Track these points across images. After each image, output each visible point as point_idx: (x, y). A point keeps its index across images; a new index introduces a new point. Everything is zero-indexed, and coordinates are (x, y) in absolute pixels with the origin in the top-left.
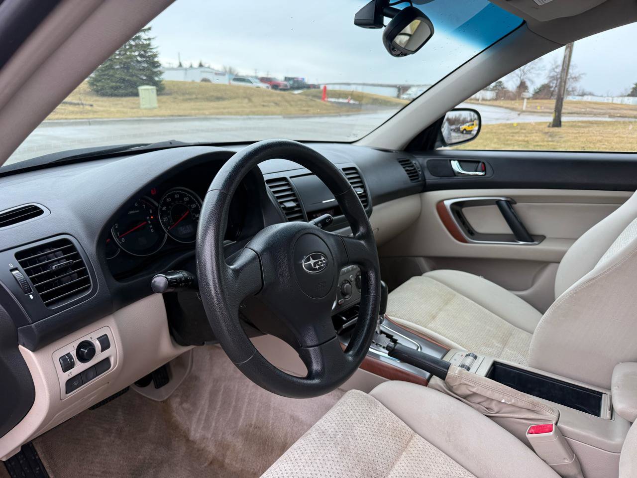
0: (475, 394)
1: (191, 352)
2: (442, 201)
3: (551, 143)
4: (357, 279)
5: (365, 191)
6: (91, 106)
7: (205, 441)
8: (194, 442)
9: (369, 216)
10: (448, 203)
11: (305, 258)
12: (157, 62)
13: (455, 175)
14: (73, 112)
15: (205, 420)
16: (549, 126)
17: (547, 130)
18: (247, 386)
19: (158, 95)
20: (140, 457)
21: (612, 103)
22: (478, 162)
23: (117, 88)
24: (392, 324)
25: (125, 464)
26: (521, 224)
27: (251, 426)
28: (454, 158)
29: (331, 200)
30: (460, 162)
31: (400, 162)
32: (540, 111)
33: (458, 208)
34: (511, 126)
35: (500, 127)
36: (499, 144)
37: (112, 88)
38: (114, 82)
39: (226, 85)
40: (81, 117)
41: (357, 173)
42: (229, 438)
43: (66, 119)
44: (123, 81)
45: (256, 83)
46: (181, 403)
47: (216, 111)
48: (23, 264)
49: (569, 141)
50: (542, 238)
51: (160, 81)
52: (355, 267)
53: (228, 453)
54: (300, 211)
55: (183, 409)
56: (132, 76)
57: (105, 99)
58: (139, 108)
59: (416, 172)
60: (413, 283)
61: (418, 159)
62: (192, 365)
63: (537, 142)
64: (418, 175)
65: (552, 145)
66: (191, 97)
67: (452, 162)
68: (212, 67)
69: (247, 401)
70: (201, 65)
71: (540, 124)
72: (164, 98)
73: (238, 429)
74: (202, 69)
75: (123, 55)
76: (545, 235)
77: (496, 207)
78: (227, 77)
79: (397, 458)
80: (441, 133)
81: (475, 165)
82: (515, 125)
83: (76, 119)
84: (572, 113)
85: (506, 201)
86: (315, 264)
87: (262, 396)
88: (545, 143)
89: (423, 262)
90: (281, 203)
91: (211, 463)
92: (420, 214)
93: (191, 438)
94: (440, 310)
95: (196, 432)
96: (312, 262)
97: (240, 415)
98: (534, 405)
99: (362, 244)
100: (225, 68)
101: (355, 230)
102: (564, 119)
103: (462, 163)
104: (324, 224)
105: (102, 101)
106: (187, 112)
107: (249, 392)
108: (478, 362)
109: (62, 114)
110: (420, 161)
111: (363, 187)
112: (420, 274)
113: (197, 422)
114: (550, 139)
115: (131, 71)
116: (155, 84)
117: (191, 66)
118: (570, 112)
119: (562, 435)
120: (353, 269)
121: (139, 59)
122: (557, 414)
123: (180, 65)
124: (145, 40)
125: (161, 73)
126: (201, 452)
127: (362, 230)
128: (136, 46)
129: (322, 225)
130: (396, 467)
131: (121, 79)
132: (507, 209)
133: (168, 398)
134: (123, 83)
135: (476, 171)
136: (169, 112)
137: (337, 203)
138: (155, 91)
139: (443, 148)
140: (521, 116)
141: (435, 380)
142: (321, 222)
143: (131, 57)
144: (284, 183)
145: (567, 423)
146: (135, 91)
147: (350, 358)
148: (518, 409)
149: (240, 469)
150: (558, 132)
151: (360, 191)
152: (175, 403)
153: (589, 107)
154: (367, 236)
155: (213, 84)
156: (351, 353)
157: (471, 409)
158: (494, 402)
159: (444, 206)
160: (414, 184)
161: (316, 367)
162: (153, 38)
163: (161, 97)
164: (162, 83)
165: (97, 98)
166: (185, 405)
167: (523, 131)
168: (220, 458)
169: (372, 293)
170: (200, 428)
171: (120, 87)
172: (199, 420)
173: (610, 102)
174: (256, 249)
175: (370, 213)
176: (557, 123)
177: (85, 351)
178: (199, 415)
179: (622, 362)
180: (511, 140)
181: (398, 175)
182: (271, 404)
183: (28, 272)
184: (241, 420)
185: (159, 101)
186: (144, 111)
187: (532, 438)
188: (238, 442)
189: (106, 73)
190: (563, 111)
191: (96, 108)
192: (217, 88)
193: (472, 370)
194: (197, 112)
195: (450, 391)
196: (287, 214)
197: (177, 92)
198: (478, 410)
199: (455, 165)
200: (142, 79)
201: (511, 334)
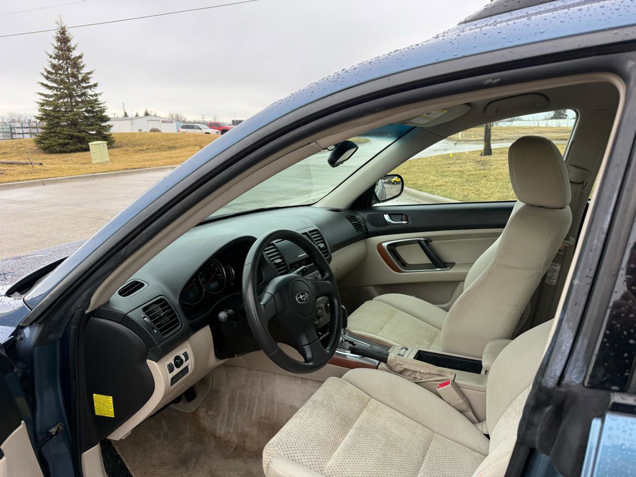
0: (406, 370)
1: (211, 373)
2: (381, 243)
3: (482, 172)
4: (326, 306)
5: (325, 245)
6: (41, 164)
7: (229, 434)
8: (220, 437)
9: (329, 263)
10: (385, 245)
11: (297, 295)
12: (105, 117)
13: (388, 225)
14: (22, 173)
15: (227, 420)
16: (481, 155)
17: (480, 158)
18: (256, 390)
19: (109, 148)
20: (183, 451)
21: (538, 127)
22: (403, 214)
23: (65, 145)
24: (352, 334)
25: (174, 456)
26: (436, 256)
27: (261, 418)
28: (386, 212)
29: (304, 254)
30: (389, 215)
31: (348, 218)
32: (475, 139)
33: (392, 248)
34: (447, 157)
35: (438, 159)
36: (437, 177)
37: (60, 144)
38: (62, 139)
39: (174, 134)
40: (33, 177)
41: (319, 233)
42: (247, 429)
43: (19, 181)
44: (72, 137)
45: (205, 128)
46: (207, 411)
47: (170, 160)
48: (148, 314)
49: (498, 168)
50: (452, 265)
51: (111, 135)
52: (324, 298)
53: (247, 439)
54: (285, 265)
55: (209, 416)
56: (80, 132)
57: (54, 156)
58: (90, 163)
59: (360, 224)
60: (367, 306)
61: (361, 214)
62: (212, 383)
63: (470, 171)
64: (362, 227)
65: (483, 173)
66: (142, 148)
67: (385, 215)
68: (158, 115)
69: (257, 400)
70: (147, 114)
71: (473, 152)
72: (115, 151)
73: (253, 420)
74: (149, 118)
75: (70, 111)
76: (455, 262)
77: (418, 245)
78: (175, 124)
79: (361, 412)
80: (375, 194)
81: (400, 216)
82: (451, 156)
83: (28, 180)
84: (502, 140)
85: (425, 241)
86: (303, 298)
87: (267, 395)
88: (478, 172)
89: (373, 290)
90: (273, 260)
91: (236, 449)
92: (366, 254)
93: (217, 435)
94: (386, 323)
95: (221, 430)
96: (301, 297)
97: (253, 412)
98: (441, 371)
99: (328, 284)
100: (171, 116)
101: (323, 275)
102: (493, 146)
103: (392, 216)
104: (303, 273)
105: (51, 159)
106: (141, 164)
107: (258, 394)
108: (408, 352)
109: (12, 175)
110: (362, 216)
111: (324, 242)
112: (371, 299)
113: (221, 422)
114: (482, 168)
115: (78, 127)
116: (105, 138)
117: (137, 116)
118: (500, 138)
119: (457, 387)
120: (323, 300)
121: (87, 115)
122: (454, 375)
123: (126, 115)
124: (91, 96)
125: (110, 127)
126: (226, 443)
127: (327, 275)
128: (82, 102)
129: (302, 273)
130: (361, 416)
131: (69, 135)
132: (425, 246)
133: (196, 410)
134: (71, 139)
135: (402, 221)
136: (122, 166)
137: (308, 256)
138: (106, 145)
139: (377, 205)
140: (458, 146)
141: (383, 365)
142: (300, 271)
143: (78, 114)
144: (272, 247)
145: (459, 380)
146: (85, 146)
147: (328, 351)
148: (432, 376)
149: (257, 449)
150: (490, 160)
151: (322, 245)
152: (202, 413)
153: (517, 133)
154: (330, 278)
155: (163, 133)
156: (328, 348)
157: (404, 379)
158: (418, 374)
159: (382, 247)
160: (360, 233)
161: (309, 355)
162: (99, 94)
163: (111, 150)
164: (112, 136)
165: (46, 156)
166: (210, 413)
167: (458, 161)
168: (242, 444)
169: (337, 312)
170: (224, 427)
171: (68, 144)
172: (222, 421)
173: (536, 125)
174: (271, 293)
175: (330, 260)
176: (488, 151)
177: (178, 362)
178: (222, 418)
179: (492, 340)
180: (448, 171)
181: (347, 228)
182: (275, 400)
183: (151, 318)
184: (254, 415)
185: (110, 155)
186: (97, 166)
187: (439, 390)
188: (253, 431)
189: (53, 130)
190: (492, 138)
191: (46, 166)
192: (168, 138)
193: (405, 356)
194: (150, 162)
195: (391, 370)
196: (277, 268)
197: (127, 145)
198: (409, 379)
199: (387, 217)
200: (92, 134)
201: (437, 335)
